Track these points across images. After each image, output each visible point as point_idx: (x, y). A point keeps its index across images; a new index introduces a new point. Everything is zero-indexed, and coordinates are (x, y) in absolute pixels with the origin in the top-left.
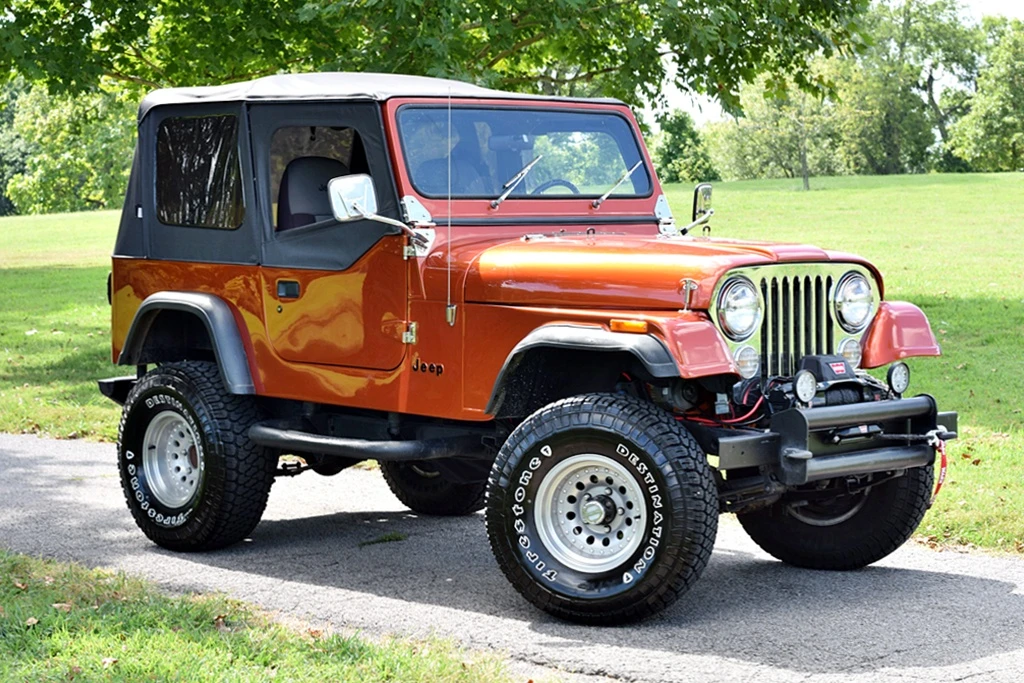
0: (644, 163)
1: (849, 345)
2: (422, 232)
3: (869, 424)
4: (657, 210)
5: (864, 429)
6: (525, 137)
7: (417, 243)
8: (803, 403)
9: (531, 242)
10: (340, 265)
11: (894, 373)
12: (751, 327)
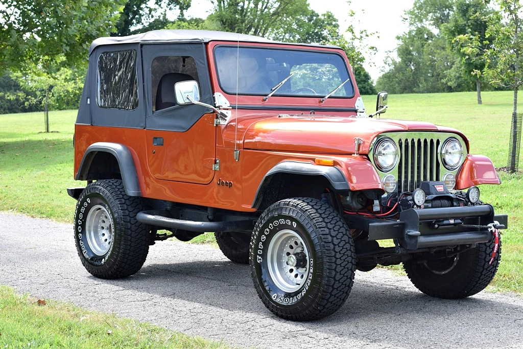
0: (350, 80)
1: (449, 177)
2: (224, 112)
3: (455, 219)
4: (356, 105)
5: (452, 221)
6: (284, 64)
7: (221, 117)
8: (417, 206)
9: (281, 118)
10: (184, 128)
11: (471, 192)
12: (392, 165)
